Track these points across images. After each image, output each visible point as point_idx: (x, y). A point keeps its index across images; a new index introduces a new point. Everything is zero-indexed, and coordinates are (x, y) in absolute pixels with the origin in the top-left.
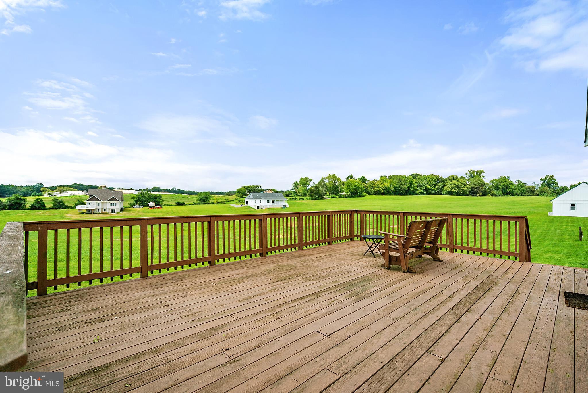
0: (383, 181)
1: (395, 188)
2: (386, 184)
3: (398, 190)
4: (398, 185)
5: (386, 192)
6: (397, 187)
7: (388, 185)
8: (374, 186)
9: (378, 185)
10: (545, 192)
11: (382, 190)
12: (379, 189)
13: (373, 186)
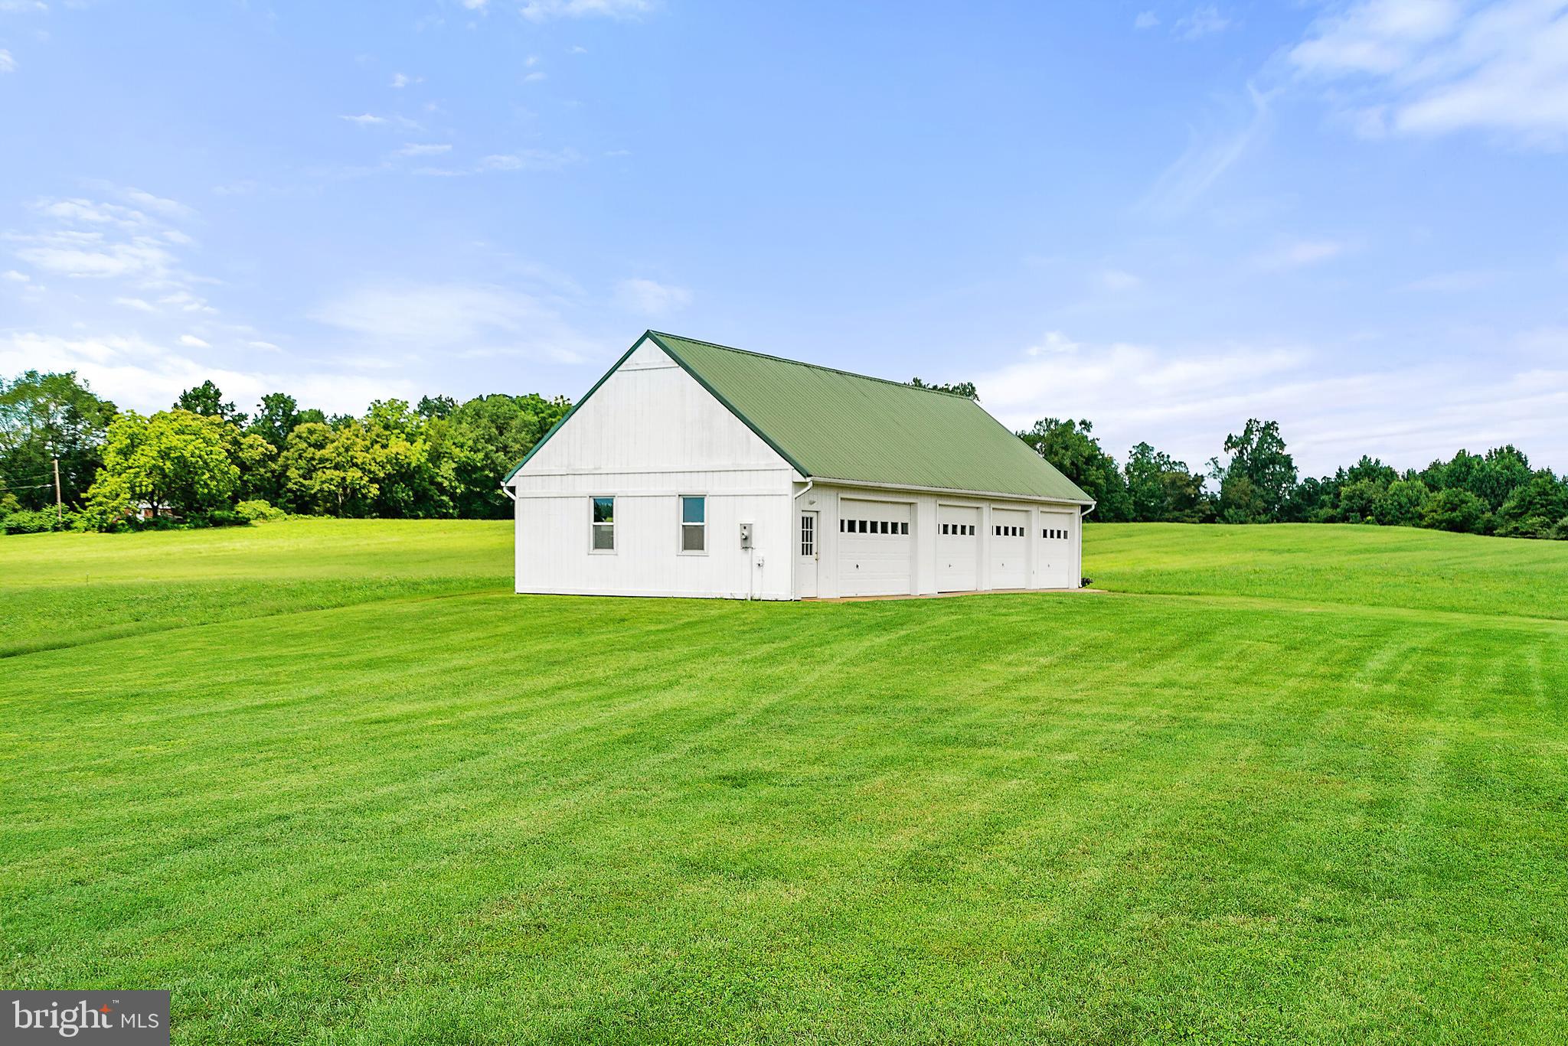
0: (387, 427)
1: (464, 471)
2: (398, 446)
3: (475, 483)
4: (481, 455)
5: (403, 493)
6: (475, 469)
7: (416, 454)
8: (319, 454)
9: (347, 450)
10: (1239, 507)
11: (371, 481)
12: (353, 474)
13: (313, 459)
